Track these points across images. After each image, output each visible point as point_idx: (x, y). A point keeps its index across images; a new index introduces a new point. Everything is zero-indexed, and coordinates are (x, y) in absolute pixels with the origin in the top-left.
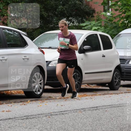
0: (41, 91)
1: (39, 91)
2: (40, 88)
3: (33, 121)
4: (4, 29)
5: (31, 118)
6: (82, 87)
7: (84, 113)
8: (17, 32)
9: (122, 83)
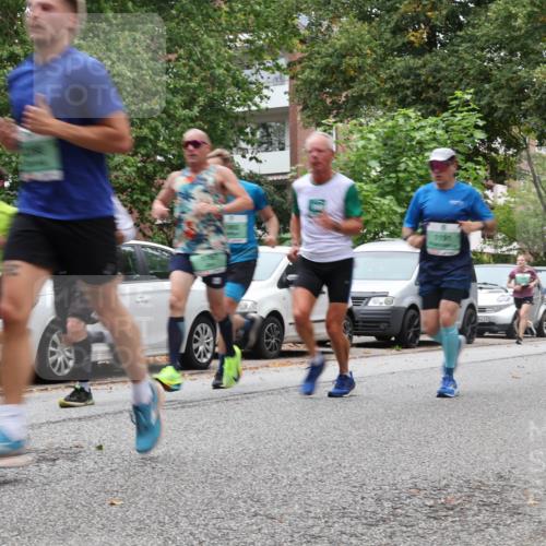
0: (209, 356)
1: (205, 356)
2: (208, 351)
3: (194, 411)
4: (143, 246)
5: (189, 407)
6: (283, 348)
7: (286, 395)
8: (167, 251)
9: (356, 339)
